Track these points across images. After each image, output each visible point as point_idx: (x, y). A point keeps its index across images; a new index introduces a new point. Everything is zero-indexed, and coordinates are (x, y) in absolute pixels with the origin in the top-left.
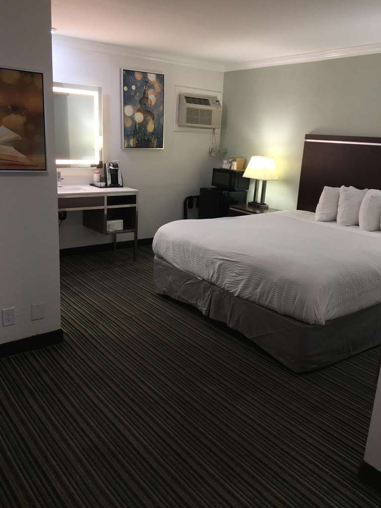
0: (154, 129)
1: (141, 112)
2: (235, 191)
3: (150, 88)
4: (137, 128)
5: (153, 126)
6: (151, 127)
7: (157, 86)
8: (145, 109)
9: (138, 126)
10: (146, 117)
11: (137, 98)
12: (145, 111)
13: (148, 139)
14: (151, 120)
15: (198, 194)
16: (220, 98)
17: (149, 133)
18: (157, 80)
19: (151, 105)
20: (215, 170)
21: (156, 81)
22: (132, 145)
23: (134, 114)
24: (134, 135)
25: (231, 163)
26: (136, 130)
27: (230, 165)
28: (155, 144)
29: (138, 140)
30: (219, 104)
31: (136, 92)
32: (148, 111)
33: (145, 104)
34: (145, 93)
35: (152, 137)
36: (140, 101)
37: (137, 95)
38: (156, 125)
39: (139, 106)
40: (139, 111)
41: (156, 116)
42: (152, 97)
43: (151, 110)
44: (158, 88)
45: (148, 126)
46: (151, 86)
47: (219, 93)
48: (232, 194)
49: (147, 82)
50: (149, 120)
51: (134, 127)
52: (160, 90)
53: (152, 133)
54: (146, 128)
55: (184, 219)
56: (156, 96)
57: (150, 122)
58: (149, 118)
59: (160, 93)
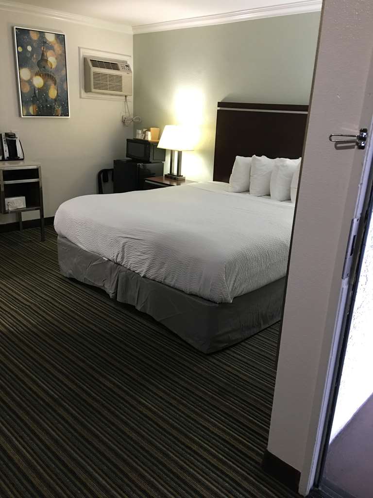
0: (58, 95)
1: (40, 76)
2: (151, 163)
3: (49, 50)
4: (37, 95)
5: (56, 92)
6: (53, 93)
7: (57, 47)
8: (44, 73)
9: (37, 91)
10: (47, 81)
11: (34, 60)
12: (46, 75)
13: (50, 106)
14: (53, 85)
15: (112, 167)
16: (131, 63)
17: (52, 99)
18: (57, 41)
19: (51, 68)
20: (128, 140)
21: (55, 42)
22: (32, 113)
23: (31, 78)
24: (33, 102)
25: (144, 133)
26: (35, 96)
27: (144, 135)
28: (60, 112)
29: (39, 107)
30: (129, 70)
31: (32, 53)
32: (48, 75)
33: (44, 67)
34: (43, 54)
35: (55, 104)
36: (38, 63)
37: (34, 56)
38: (59, 91)
39: (37, 69)
40: (37, 74)
41: (58, 81)
42: (52, 60)
43: (52, 75)
44: (58, 49)
45: (50, 91)
46: (51, 48)
47: (128, 58)
48: (148, 166)
49: (46, 43)
50: (50, 86)
51: (33, 92)
52: (60, 52)
53: (55, 100)
54: (47, 94)
55: (99, 193)
56: (56, 59)
57: (52, 87)
58: (50, 82)
59: (61, 55)
